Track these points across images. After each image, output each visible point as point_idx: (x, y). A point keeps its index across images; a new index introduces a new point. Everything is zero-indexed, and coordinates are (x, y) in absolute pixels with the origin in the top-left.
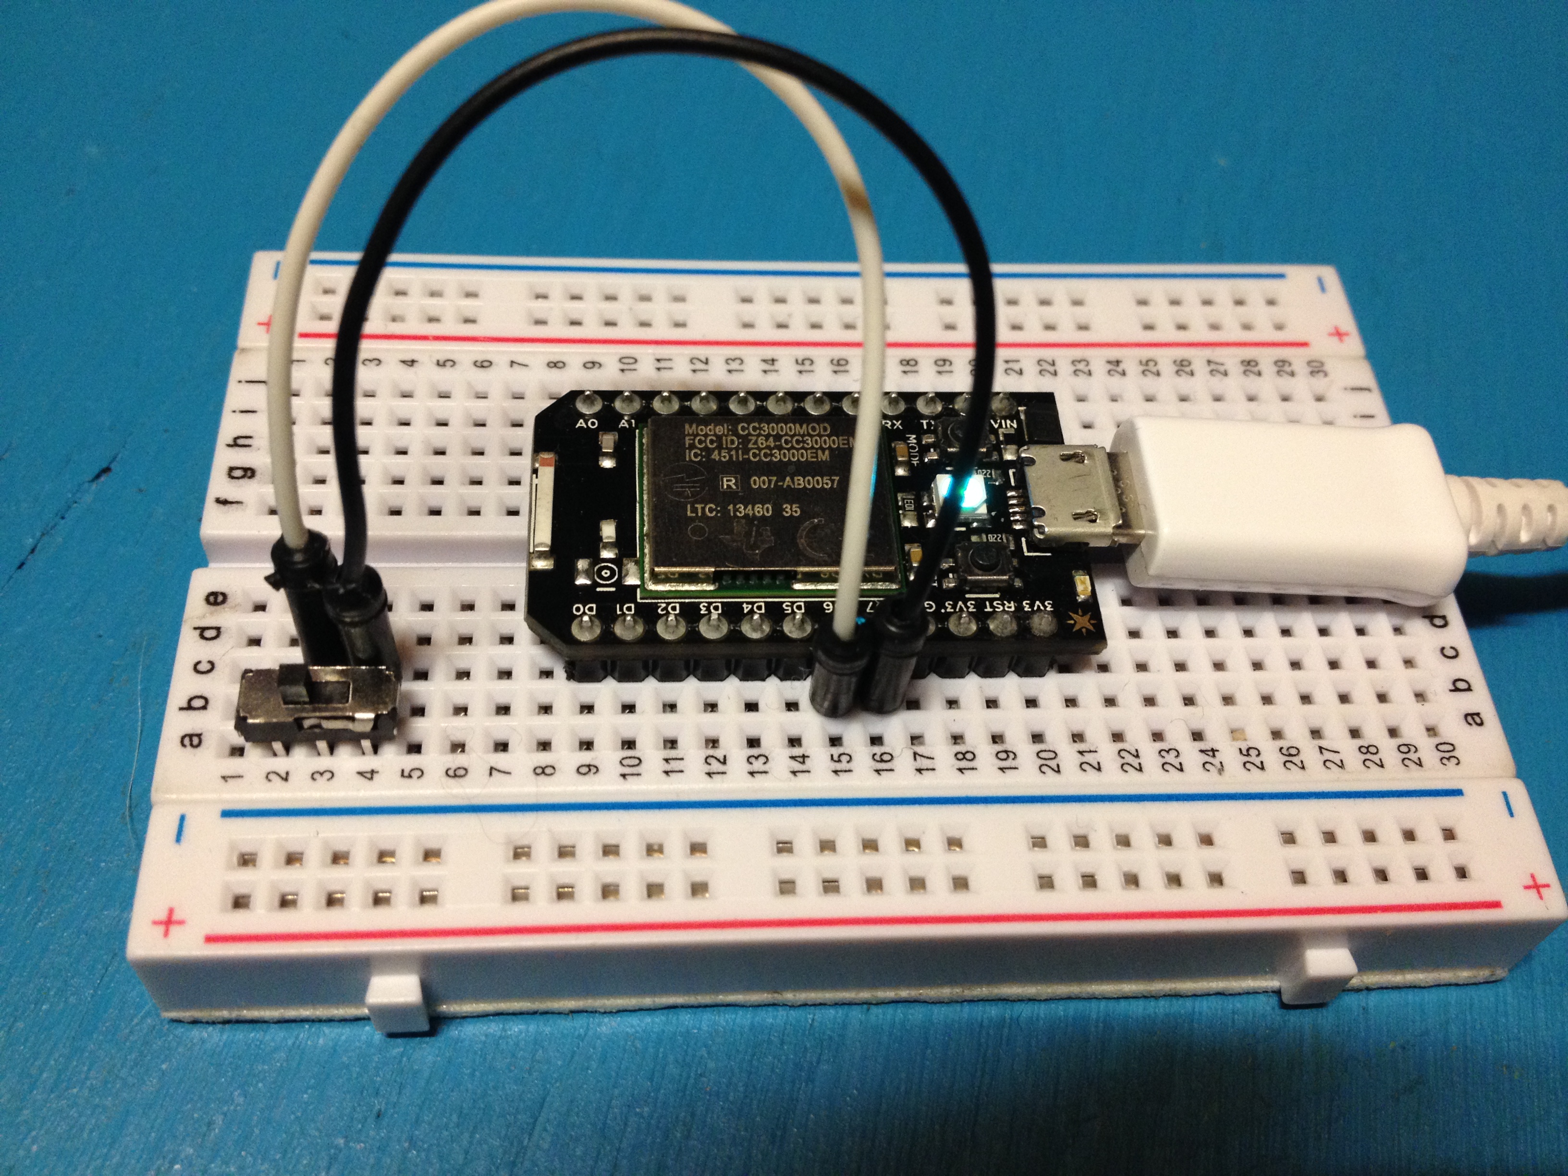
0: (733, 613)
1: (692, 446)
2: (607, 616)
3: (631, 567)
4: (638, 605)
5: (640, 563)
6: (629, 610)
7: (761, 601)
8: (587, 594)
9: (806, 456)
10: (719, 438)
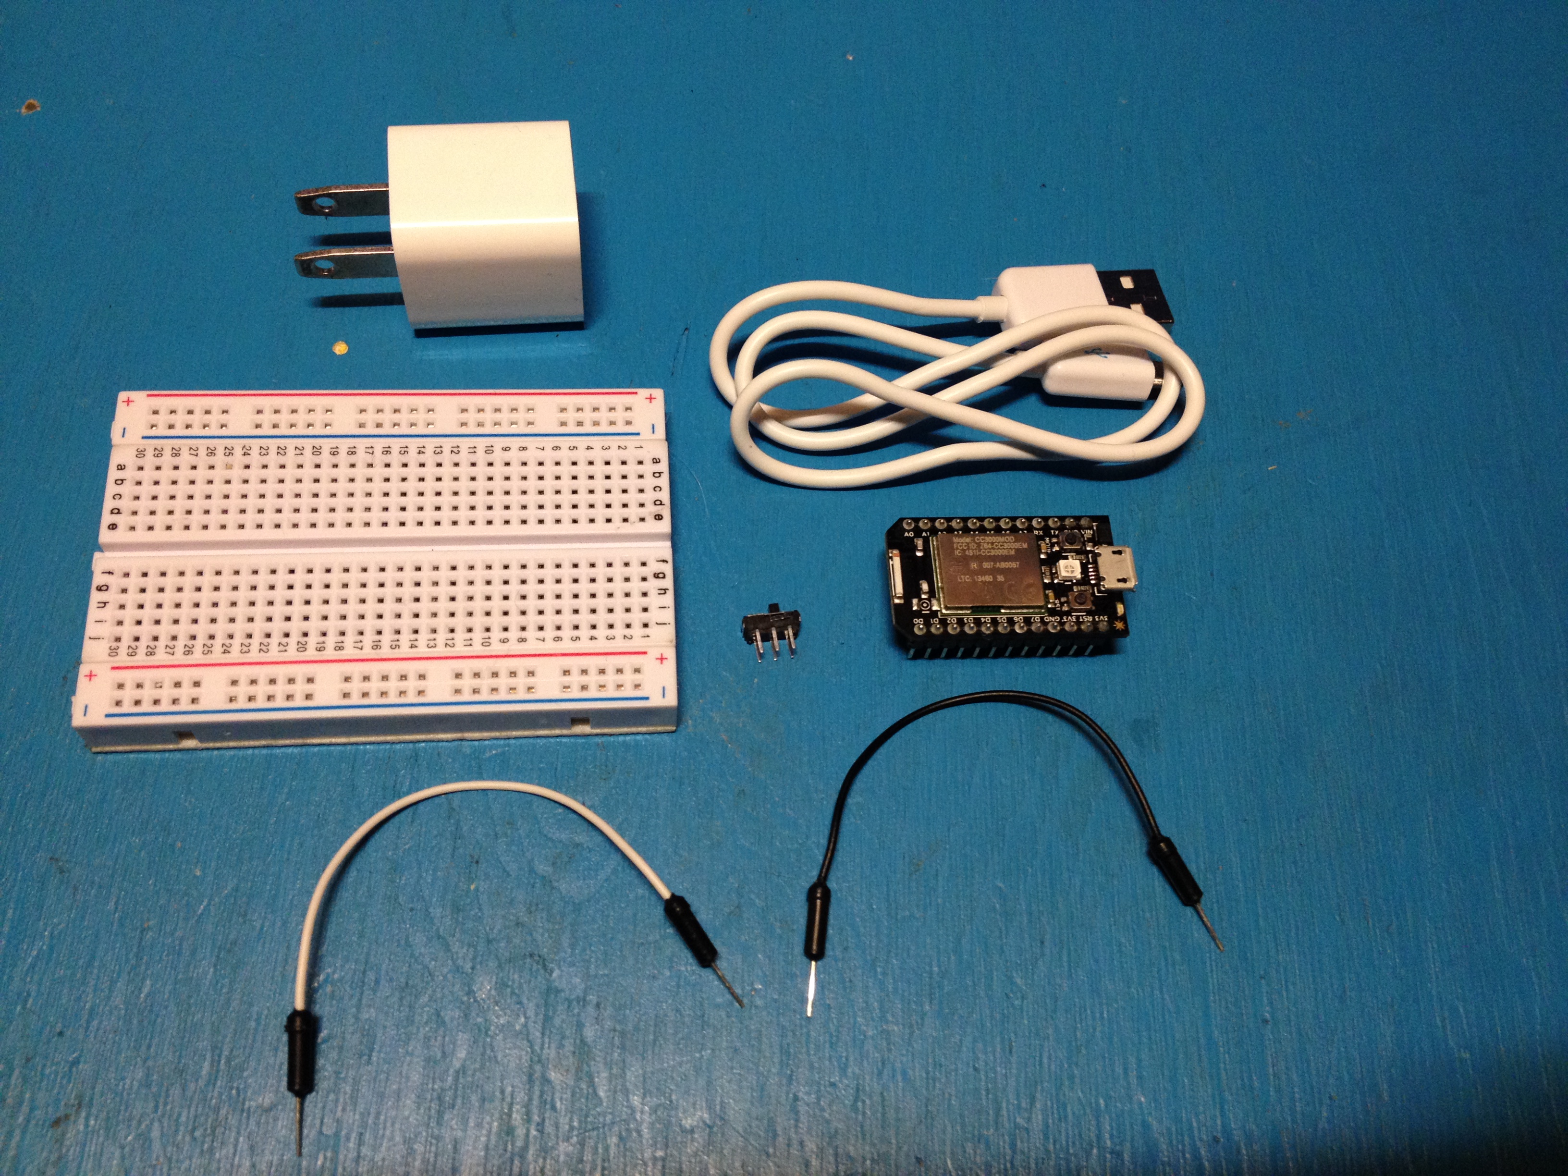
0: (978, 622)
1: (957, 549)
2: (928, 624)
3: (934, 602)
4: (940, 619)
5: (939, 600)
6: (936, 621)
7: (989, 617)
8: (918, 614)
9: (1005, 552)
10: (968, 544)
